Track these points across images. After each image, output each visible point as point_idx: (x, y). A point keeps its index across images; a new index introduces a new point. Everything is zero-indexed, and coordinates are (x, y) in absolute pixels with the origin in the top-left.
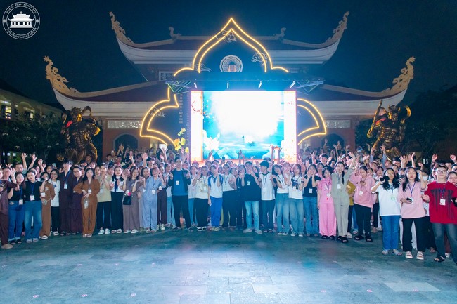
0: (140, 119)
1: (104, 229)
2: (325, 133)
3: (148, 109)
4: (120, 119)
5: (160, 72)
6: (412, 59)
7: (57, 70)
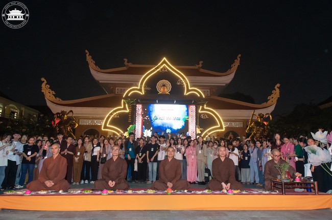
0: (103, 119)
1: (84, 180)
2: (224, 130)
3: (109, 112)
4: (88, 118)
5: (117, 88)
6: (278, 85)
7: (49, 86)
